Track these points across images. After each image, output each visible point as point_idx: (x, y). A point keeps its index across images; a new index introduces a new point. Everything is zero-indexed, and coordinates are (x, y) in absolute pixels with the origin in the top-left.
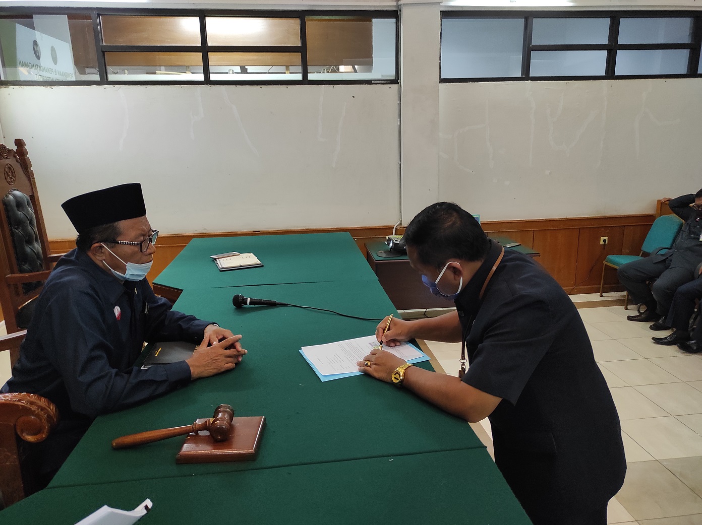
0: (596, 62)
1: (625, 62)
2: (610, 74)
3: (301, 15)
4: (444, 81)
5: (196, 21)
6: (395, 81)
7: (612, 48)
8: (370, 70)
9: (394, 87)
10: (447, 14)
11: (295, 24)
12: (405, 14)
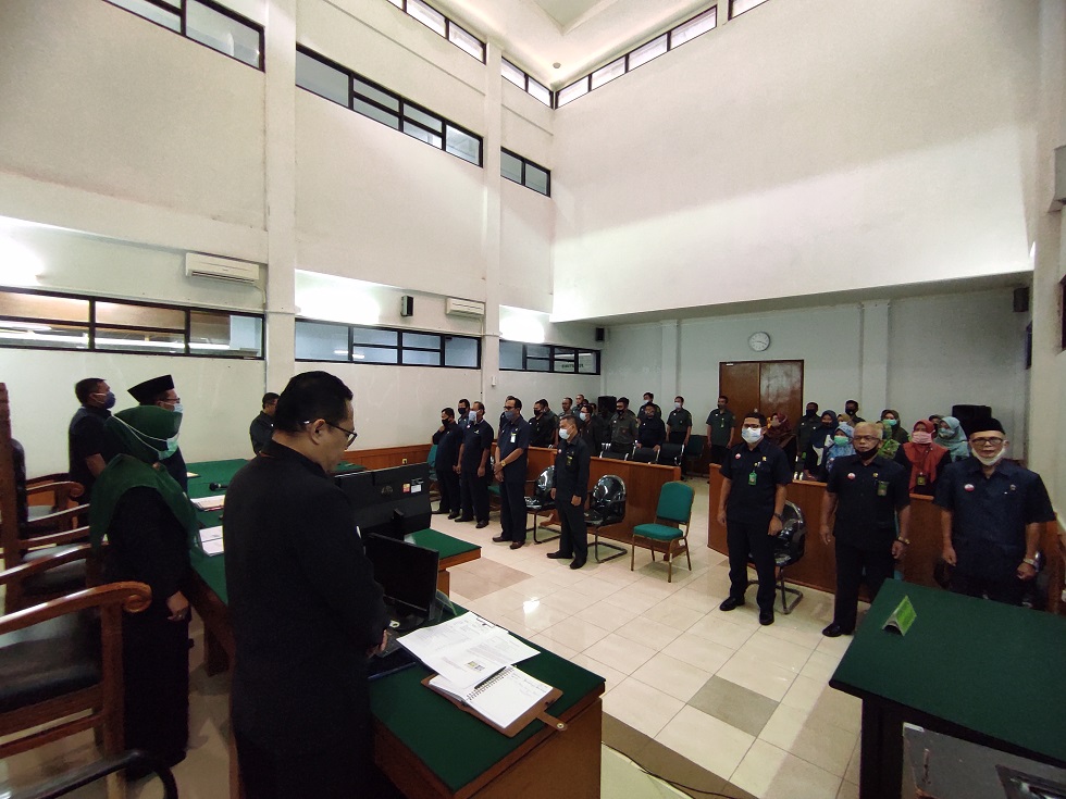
0: (392, 356)
1: (407, 356)
2: (400, 363)
3: (187, 310)
4: (297, 360)
5: (86, 303)
6: (262, 358)
7: (400, 348)
8: (227, 344)
9: (261, 362)
10: (297, 320)
11: (182, 314)
12: (271, 319)
